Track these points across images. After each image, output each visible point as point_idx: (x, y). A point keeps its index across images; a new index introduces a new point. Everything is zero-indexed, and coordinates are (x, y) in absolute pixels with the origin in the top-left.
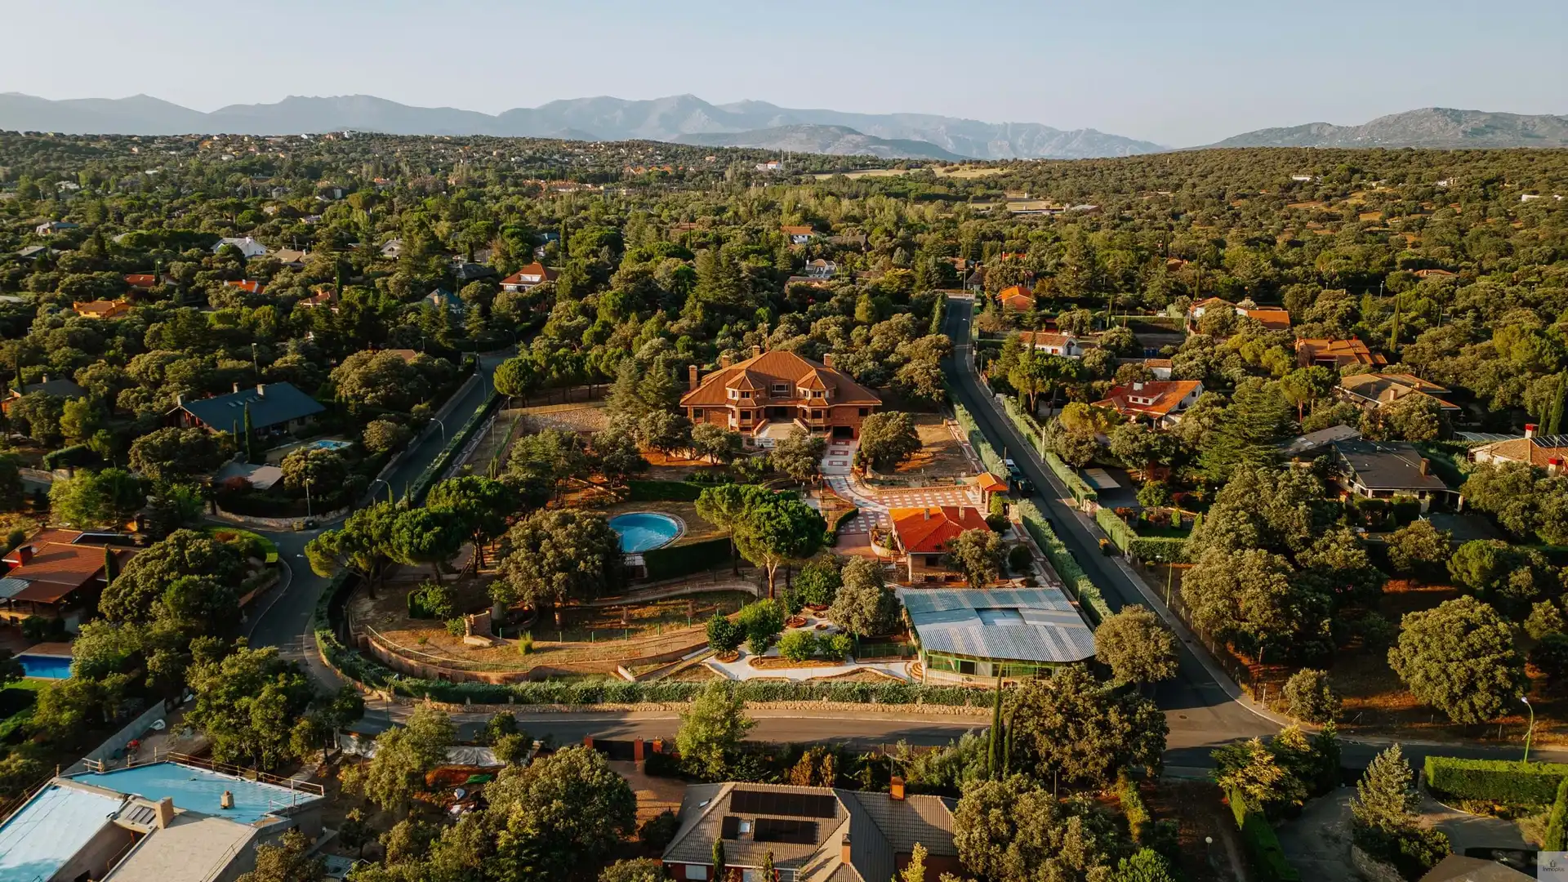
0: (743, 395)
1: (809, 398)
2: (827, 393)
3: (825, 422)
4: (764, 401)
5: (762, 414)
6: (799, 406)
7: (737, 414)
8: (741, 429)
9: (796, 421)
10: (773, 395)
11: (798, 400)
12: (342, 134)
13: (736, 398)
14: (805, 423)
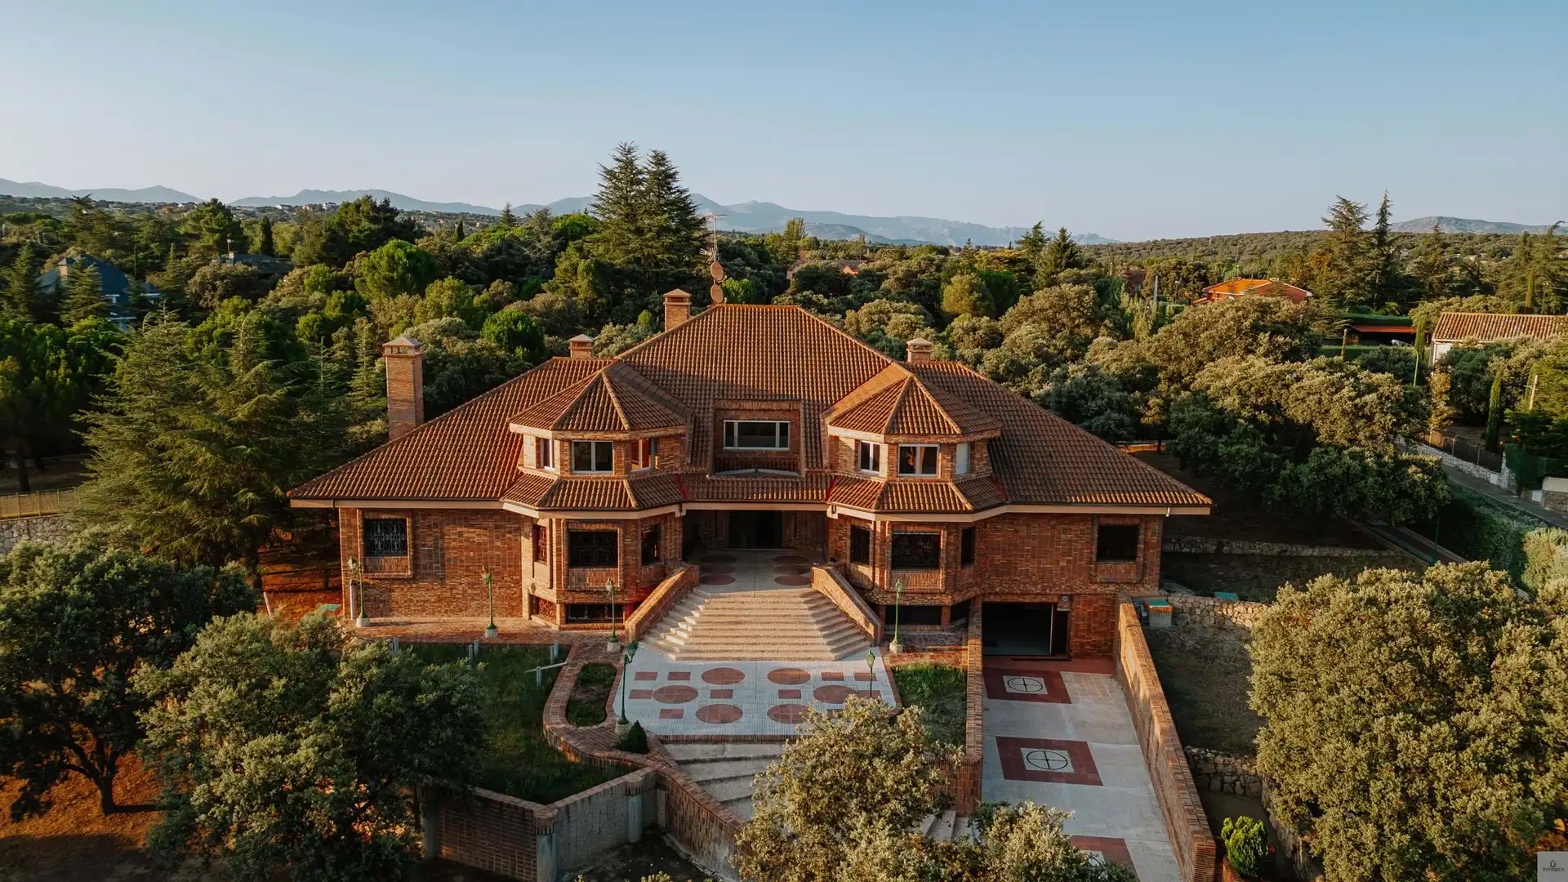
0: (580, 458)
1: (882, 475)
2: (962, 452)
3: (952, 584)
4: (681, 487)
5: (672, 542)
6: (837, 510)
7: (555, 541)
8: (574, 613)
9: (823, 580)
10: (722, 464)
11: (832, 483)
12: (321, 206)
13: (553, 472)
14: (859, 589)
